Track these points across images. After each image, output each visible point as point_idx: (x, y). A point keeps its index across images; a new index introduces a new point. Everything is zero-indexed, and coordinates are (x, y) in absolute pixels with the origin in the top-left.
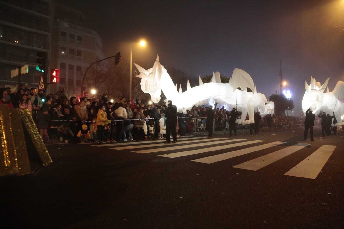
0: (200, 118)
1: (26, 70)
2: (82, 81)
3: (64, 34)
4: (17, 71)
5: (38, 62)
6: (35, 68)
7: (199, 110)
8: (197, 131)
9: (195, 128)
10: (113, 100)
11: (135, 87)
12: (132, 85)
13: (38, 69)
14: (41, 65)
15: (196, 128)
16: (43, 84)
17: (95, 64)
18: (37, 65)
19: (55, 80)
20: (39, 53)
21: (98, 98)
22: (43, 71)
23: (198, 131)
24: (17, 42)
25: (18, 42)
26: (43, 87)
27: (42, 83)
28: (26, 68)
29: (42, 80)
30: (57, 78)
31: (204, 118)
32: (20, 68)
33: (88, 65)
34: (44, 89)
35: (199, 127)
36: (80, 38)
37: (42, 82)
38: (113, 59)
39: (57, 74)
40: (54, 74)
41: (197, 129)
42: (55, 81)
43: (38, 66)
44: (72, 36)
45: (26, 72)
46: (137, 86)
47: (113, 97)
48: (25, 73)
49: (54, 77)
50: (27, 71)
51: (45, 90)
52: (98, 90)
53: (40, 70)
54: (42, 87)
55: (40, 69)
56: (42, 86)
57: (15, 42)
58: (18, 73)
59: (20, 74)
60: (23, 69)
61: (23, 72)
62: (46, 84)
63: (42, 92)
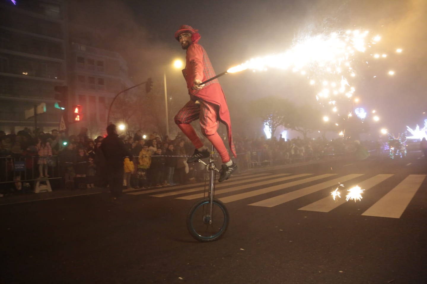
2: (107, 116)
3: (81, 60)
4: (32, 110)
5: (57, 98)
6: (54, 106)
8: (252, 167)
10: (146, 135)
13: (57, 106)
14: (60, 101)
15: (250, 163)
16: (64, 124)
17: (122, 94)
19: (78, 119)
20: (57, 88)
21: (127, 134)
22: (63, 109)
24: (26, 74)
26: (65, 128)
28: (43, 106)
29: (62, 120)
30: (80, 115)
32: (36, 106)
33: (113, 95)
34: (65, 130)
35: (254, 162)
36: (100, 63)
37: (62, 122)
38: (144, 86)
39: (79, 111)
40: (77, 111)
43: (57, 102)
44: (91, 61)
47: (146, 132)
48: (42, 112)
49: (76, 114)
50: (45, 110)
51: (66, 131)
52: (127, 125)
53: (59, 108)
56: (63, 126)
57: (24, 73)
58: (34, 113)
59: (36, 114)
60: (39, 107)
61: (39, 111)
62: (67, 124)
63: (64, 134)
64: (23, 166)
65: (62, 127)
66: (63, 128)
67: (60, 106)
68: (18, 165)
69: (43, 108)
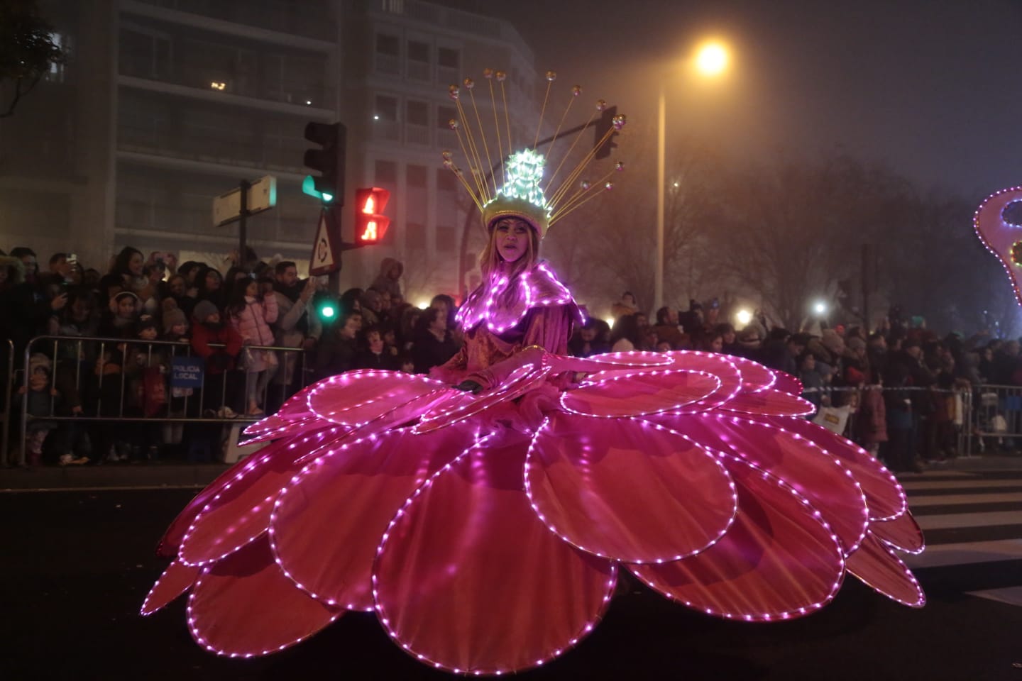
0: (993, 390)
1: (268, 195)
2: (460, 232)
3: (388, 44)
4: (235, 198)
5: (311, 160)
6: (300, 187)
7: (989, 356)
8: (976, 451)
9: (966, 438)
11: (679, 252)
12: (666, 241)
13: (309, 188)
14: (319, 174)
15: (970, 435)
16: (328, 250)
18: (307, 174)
19: (371, 232)
20: (314, 130)
22: (328, 197)
23: (983, 450)
24: (221, 88)
25: (225, 87)
26: (329, 261)
27: (323, 244)
28: (269, 186)
29: (324, 233)
30: (378, 221)
31: (1011, 391)
32: (245, 187)
34: (331, 266)
35: (985, 430)
36: (449, 58)
37: (323, 241)
38: (587, 135)
39: (378, 209)
40: (369, 207)
41: (975, 438)
42: (370, 234)
43: (309, 177)
44: (419, 51)
45: (268, 204)
46: (686, 247)
48: (264, 206)
49: (369, 218)
50: (273, 198)
51: (334, 272)
53: (314, 193)
54: (326, 260)
55: (317, 188)
56: (326, 254)
57: (214, 85)
58: (239, 208)
59: (245, 212)
60: (256, 190)
61: (256, 203)
62: (338, 246)
63: (325, 279)
64: (196, 374)
65: (322, 257)
66: (323, 260)
67: (320, 187)
68: (183, 369)
69: (266, 191)
